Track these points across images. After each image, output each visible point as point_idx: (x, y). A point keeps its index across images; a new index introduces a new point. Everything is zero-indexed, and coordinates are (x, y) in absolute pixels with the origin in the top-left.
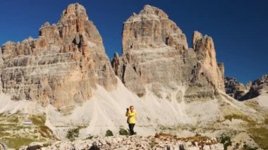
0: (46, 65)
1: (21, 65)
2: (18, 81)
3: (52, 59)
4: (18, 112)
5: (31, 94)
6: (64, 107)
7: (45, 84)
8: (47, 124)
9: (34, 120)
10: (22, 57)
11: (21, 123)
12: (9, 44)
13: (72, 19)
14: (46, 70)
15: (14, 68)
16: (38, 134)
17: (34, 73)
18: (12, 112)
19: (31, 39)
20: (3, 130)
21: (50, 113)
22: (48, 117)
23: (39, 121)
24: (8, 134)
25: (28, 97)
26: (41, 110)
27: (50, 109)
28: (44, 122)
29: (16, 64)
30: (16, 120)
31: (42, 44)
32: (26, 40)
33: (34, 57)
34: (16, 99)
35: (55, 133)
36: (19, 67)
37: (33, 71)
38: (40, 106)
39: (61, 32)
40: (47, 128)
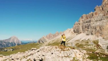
0: (98, 22)
1: (89, 22)
2: (88, 28)
3: (100, 19)
4: (88, 39)
5: (93, 33)
6: (105, 37)
7: (98, 29)
8: (99, 44)
9: (94, 42)
10: (89, 19)
11: (90, 43)
12: (84, 15)
13: (106, 3)
14: (98, 23)
15: (86, 24)
16: (96, 48)
17: (94, 25)
18: (86, 40)
19: (92, 12)
20: (83, 46)
21: (100, 39)
22: (99, 41)
23: (96, 43)
24: (85, 48)
25: (92, 34)
26: (97, 39)
28: (98, 43)
29: (87, 22)
30: (88, 43)
31: (96, 14)
32: (90, 13)
33: (93, 19)
34: (88, 35)
35: (102, 47)
36: (88, 23)
37: (93, 24)
38: (96, 37)
39: (103, 9)
40: (99, 45)
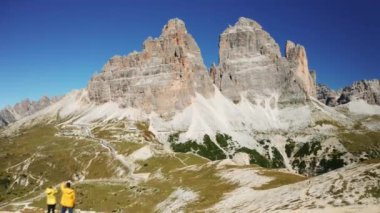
0: (151, 75)
1: (127, 76)
2: (124, 91)
3: (155, 70)
4: (124, 119)
5: (136, 102)
6: (166, 114)
7: (148, 92)
8: (151, 129)
9: (139, 125)
10: (128, 69)
11: (127, 128)
12: (117, 57)
13: (173, 33)
14: (150, 80)
15: (121, 79)
16: (142, 139)
17: (138, 84)
18: (120, 118)
19: (136, 53)
20: (111, 134)
21: (154, 120)
22: (151, 122)
23: (143, 127)
24: (115, 138)
25: (133, 104)
26: (145, 117)
27: (153, 115)
28: (148, 127)
29: (122, 76)
30: (123, 126)
31: (146, 56)
32: (131, 54)
33: (138, 69)
34: (124, 107)
35: (157, 137)
36: (125, 78)
37: (139, 81)
38: (144, 113)
39: (162, 45)
40: (150, 133)
